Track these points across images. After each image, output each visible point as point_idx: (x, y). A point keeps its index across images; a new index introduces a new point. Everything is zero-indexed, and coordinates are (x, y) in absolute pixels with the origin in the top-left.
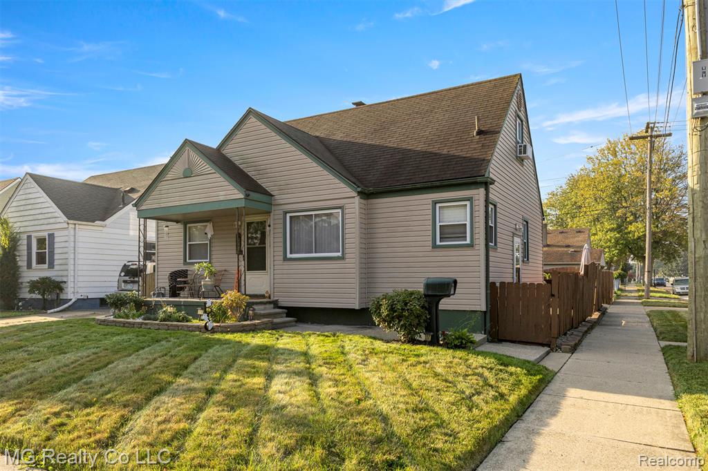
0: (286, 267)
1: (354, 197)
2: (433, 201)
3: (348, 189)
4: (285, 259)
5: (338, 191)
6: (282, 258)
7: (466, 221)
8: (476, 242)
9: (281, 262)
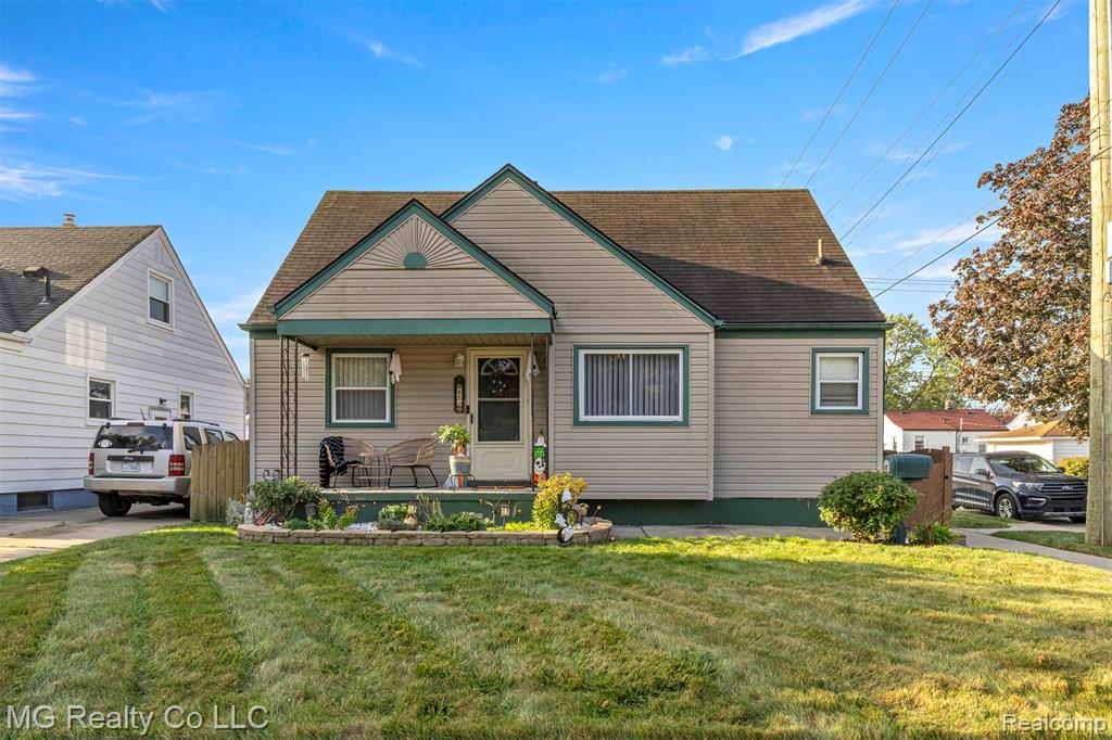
0: (576, 436)
1: (707, 334)
2: (813, 350)
3: (698, 321)
4: (577, 423)
5: (679, 321)
6: (570, 421)
7: (858, 379)
8: (872, 408)
9: (569, 428)
